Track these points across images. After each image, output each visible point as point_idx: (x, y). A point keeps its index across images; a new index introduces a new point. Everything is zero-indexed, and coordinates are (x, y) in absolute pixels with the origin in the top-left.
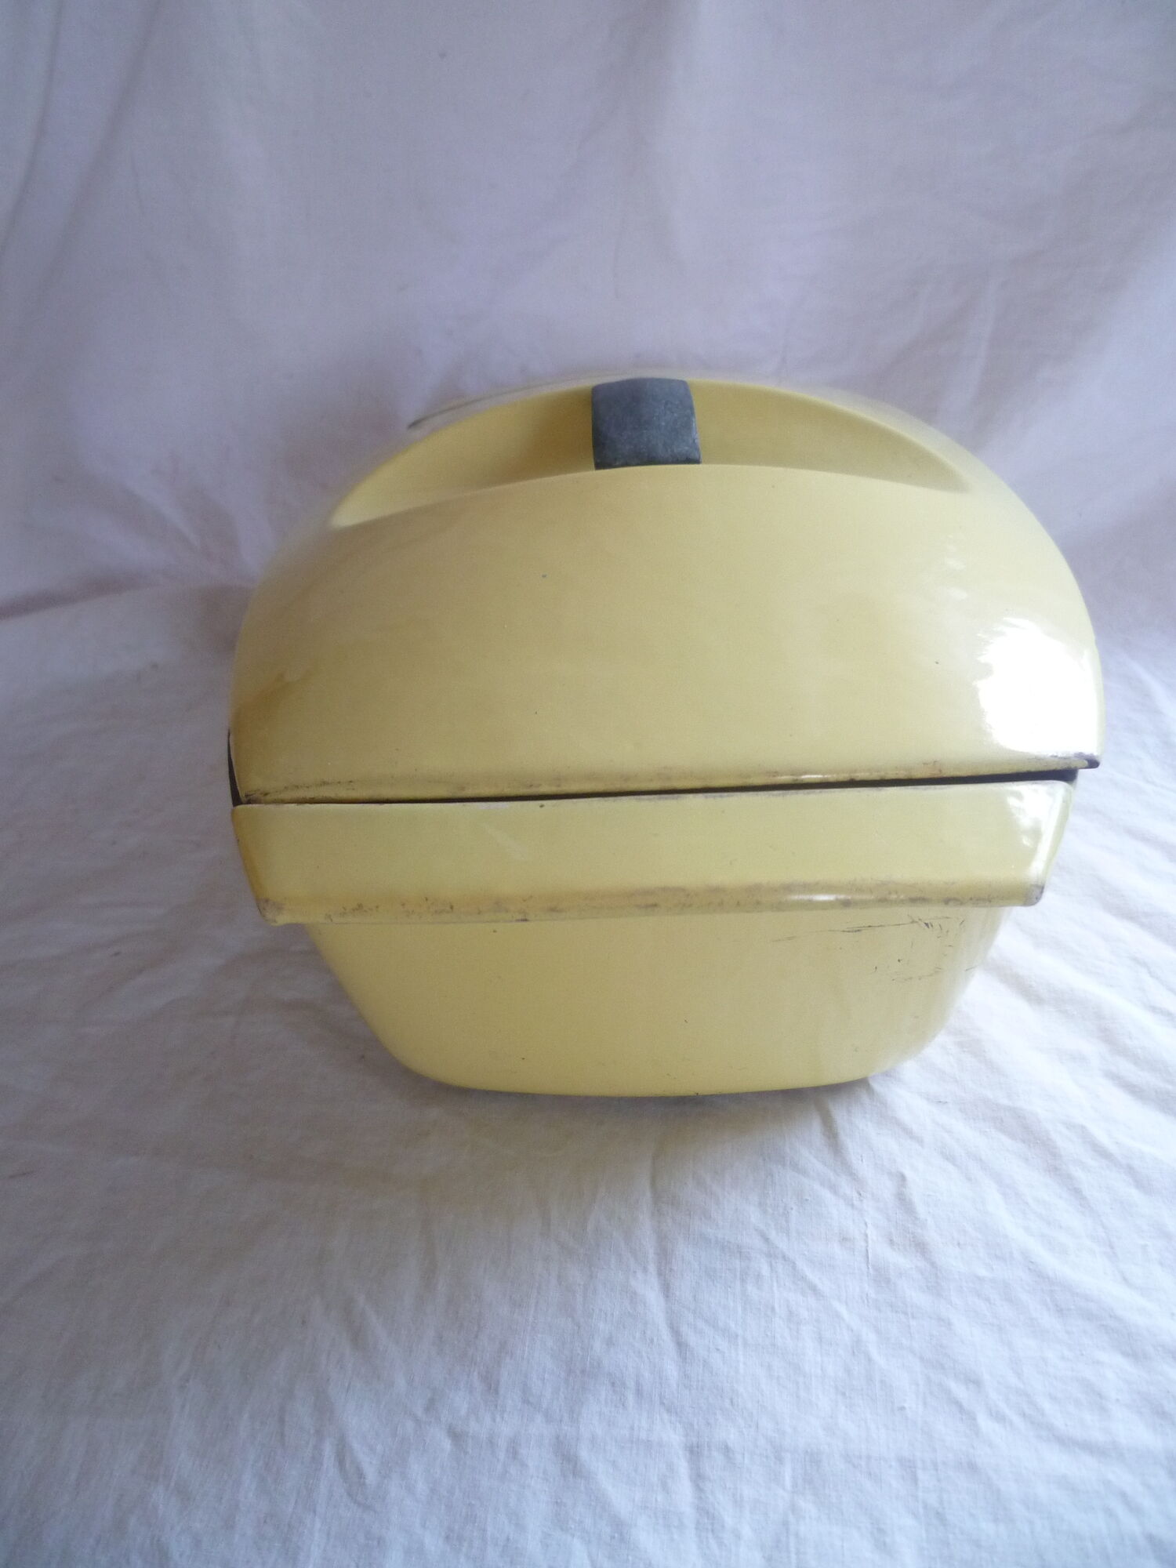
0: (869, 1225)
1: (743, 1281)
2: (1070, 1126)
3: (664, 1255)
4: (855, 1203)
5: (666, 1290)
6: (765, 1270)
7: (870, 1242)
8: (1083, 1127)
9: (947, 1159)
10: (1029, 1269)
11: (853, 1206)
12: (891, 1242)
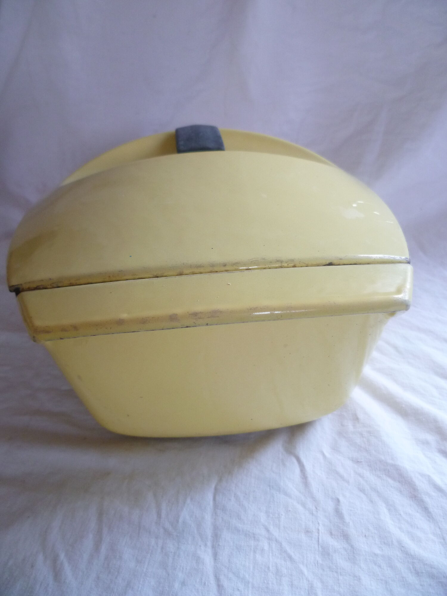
0: (321, 525)
1: (255, 552)
2: (423, 475)
4: (314, 512)
5: (215, 555)
6: (266, 547)
7: (320, 533)
8: (429, 476)
9: (361, 491)
10: (401, 550)
11: (312, 514)
12: (331, 534)
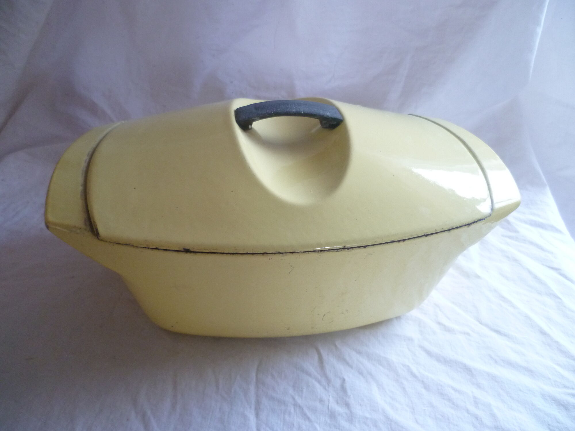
0: (330, 396)
1: (284, 414)
2: (404, 365)
3: (258, 403)
4: (326, 388)
5: (257, 415)
6: (292, 411)
7: (330, 403)
8: (408, 366)
9: (360, 374)
10: (384, 415)
12: (337, 403)
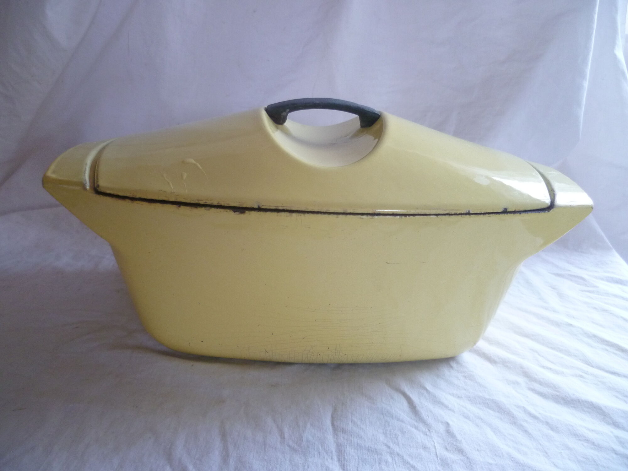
0: (436, 442)
1: (379, 463)
2: (518, 407)
3: (341, 452)
4: (427, 433)
6: (390, 459)
7: (437, 448)
8: (524, 408)
9: (466, 418)
10: (512, 460)
11: (427, 435)
12: (447, 449)
